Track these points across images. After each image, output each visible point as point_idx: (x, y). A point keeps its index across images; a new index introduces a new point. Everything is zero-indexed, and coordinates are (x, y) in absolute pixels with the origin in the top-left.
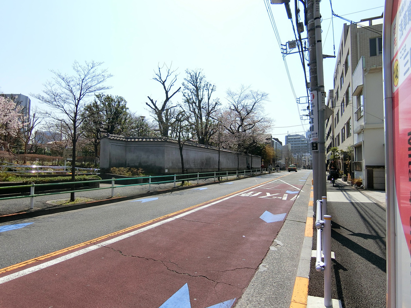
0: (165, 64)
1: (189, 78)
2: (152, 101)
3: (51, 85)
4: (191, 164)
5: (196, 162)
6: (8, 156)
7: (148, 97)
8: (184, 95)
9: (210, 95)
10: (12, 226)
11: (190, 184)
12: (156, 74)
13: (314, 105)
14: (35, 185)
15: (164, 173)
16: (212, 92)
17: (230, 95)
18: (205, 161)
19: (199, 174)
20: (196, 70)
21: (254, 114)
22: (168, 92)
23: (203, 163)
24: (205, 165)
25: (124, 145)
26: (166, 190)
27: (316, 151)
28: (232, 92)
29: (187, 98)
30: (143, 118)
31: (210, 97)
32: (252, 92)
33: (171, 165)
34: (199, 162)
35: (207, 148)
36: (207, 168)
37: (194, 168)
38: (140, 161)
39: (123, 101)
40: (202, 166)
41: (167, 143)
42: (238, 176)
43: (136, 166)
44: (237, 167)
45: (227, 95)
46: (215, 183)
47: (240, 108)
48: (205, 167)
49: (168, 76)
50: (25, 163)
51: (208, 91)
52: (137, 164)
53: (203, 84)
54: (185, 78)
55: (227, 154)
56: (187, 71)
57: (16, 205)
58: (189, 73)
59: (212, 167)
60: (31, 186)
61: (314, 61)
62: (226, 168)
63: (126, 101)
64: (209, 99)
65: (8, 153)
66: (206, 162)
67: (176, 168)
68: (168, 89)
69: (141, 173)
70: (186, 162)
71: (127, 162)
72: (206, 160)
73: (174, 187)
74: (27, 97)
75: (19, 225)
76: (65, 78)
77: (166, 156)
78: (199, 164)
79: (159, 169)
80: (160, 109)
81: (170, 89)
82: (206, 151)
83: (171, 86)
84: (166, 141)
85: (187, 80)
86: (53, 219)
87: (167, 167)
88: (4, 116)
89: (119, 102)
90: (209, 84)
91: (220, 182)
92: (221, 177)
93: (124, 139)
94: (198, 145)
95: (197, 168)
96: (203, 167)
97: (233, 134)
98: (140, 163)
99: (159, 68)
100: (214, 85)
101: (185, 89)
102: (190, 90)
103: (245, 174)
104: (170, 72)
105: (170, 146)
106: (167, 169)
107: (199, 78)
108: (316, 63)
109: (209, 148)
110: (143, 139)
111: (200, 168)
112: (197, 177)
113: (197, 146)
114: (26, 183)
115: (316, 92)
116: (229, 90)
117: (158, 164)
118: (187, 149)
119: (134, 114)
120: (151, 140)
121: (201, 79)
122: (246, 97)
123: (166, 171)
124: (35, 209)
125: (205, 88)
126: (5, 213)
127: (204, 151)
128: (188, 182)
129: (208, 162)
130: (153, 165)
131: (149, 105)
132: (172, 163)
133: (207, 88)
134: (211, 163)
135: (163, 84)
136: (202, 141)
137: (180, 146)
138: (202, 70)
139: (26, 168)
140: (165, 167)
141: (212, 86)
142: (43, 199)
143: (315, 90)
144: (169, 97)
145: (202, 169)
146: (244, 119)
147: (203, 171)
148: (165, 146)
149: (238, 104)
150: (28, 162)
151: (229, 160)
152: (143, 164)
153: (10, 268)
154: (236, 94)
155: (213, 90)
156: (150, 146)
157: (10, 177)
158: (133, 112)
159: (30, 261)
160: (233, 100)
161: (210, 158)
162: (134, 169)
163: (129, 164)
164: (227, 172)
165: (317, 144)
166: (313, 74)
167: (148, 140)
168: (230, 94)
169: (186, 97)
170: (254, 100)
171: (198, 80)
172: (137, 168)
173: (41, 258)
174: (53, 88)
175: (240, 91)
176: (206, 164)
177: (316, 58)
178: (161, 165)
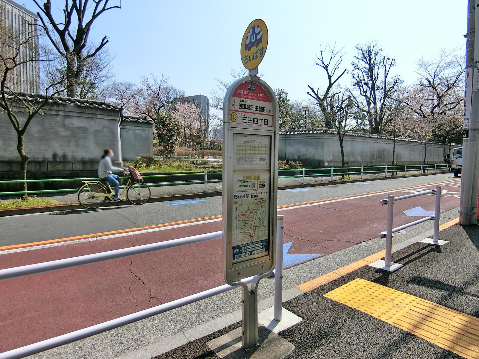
0: (328, 45)
1: (360, 56)
2: (312, 89)
3: (215, 93)
4: (357, 157)
5: (364, 154)
6: (192, 152)
7: (309, 86)
8: (353, 76)
9: (387, 73)
10: (193, 201)
11: (350, 179)
12: (318, 59)
13: (467, 85)
14: (207, 173)
15: (324, 166)
16: (390, 68)
17: (422, 67)
18: (376, 153)
19: (363, 168)
20: (370, 42)
21: (459, 88)
22: (331, 77)
23: (373, 156)
24: (377, 158)
25: (283, 138)
26: (321, 183)
27: (466, 139)
28: (426, 60)
29: (357, 80)
30: (306, 108)
31: (387, 75)
32: (457, 57)
33: (331, 158)
34: (368, 155)
35: (381, 138)
36: (380, 162)
37: (362, 161)
38: (299, 154)
39: (284, 94)
40: (373, 159)
41: (326, 135)
42: (424, 172)
43: (295, 159)
44: (424, 161)
45: (417, 67)
46: (386, 178)
47: (437, 81)
48: (377, 160)
49: (331, 58)
50: (203, 157)
51: (384, 67)
52: (296, 158)
53: (378, 60)
54: (355, 56)
55: (410, 144)
56: (358, 47)
57: (196, 188)
58: (360, 49)
59: (388, 161)
60: (205, 174)
61: (472, 31)
62: (408, 162)
63: (287, 92)
64: (386, 77)
65: (191, 149)
66: (378, 154)
67: (338, 161)
68: (331, 73)
69: (299, 166)
70: (351, 155)
71: (287, 156)
72: (378, 153)
73: (331, 181)
74: (206, 97)
75: (197, 201)
76: (225, 85)
77: (325, 148)
78: (368, 157)
79: (318, 163)
80: (322, 97)
81: (334, 74)
82: (378, 142)
83: (336, 69)
84: (326, 133)
85: (358, 58)
86: (218, 199)
87: (327, 160)
88: (188, 118)
89: (280, 95)
90: (386, 59)
91: (393, 177)
92: (396, 172)
93: (283, 133)
94: (368, 135)
95: (365, 161)
96: (373, 161)
97: (424, 117)
98: (299, 157)
99: (321, 51)
100: (393, 59)
101: (355, 69)
102: (361, 70)
103: (435, 169)
104: (334, 53)
105: (330, 138)
106: (327, 162)
107: (374, 52)
108: (474, 33)
109: (383, 137)
110: (302, 132)
111: (368, 161)
112: (361, 171)
113: (366, 136)
114: (203, 172)
115: (472, 68)
116: (422, 59)
117: (317, 157)
118: (353, 141)
119: (300, 103)
120: (310, 132)
121: (376, 53)
122: (448, 65)
123: (326, 164)
124: (208, 191)
125: (382, 64)
126: (189, 193)
127: (376, 142)
128: (349, 176)
129: (381, 154)
130: (312, 158)
131: (310, 95)
132: (333, 156)
133: (383, 63)
134: (385, 156)
135: (326, 68)
136: (375, 130)
137: (340, 137)
138: (377, 42)
139: (204, 161)
140: (325, 160)
141: (391, 60)
142: (214, 186)
143: (471, 66)
144: (332, 83)
145: (372, 162)
146: (441, 97)
147: (373, 164)
148: (324, 138)
149: (434, 76)
150: (205, 157)
151: (413, 152)
152: (302, 157)
153: (189, 221)
154: (432, 64)
155: (392, 66)
156: (309, 139)
157: (193, 168)
158: (299, 102)
159: (200, 219)
160: (427, 72)
161: (384, 150)
162: (292, 162)
163: (288, 157)
164: (406, 166)
165: (468, 131)
166: (469, 48)
167: (307, 132)
168: (423, 64)
169: (356, 78)
170: (460, 68)
171: (373, 55)
172: (295, 161)
173: (206, 218)
174: (217, 95)
175: (439, 59)
176: (379, 157)
177: (474, 27)
178: (321, 158)
